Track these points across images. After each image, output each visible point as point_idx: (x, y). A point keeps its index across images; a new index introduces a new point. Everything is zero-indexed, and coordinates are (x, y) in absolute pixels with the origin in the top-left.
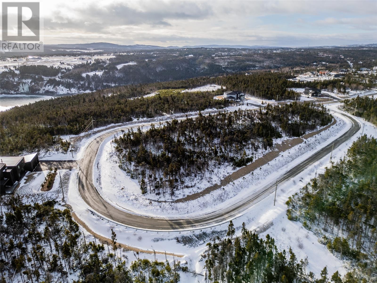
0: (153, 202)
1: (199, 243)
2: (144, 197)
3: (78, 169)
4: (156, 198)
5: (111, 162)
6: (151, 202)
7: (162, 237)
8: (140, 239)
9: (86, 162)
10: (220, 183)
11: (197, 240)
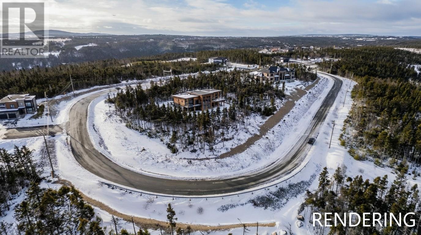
0: (193, 161)
1: (283, 203)
2: (176, 157)
3: (65, 134)
4: (194, 156)
5: (112, 121)
6: (190, 162)
7: (232, 203)
8: (201, 210)
9: (75, 125)
10: (259, 132)
11: (277, 198)
